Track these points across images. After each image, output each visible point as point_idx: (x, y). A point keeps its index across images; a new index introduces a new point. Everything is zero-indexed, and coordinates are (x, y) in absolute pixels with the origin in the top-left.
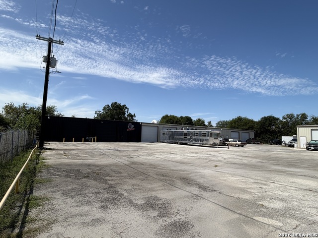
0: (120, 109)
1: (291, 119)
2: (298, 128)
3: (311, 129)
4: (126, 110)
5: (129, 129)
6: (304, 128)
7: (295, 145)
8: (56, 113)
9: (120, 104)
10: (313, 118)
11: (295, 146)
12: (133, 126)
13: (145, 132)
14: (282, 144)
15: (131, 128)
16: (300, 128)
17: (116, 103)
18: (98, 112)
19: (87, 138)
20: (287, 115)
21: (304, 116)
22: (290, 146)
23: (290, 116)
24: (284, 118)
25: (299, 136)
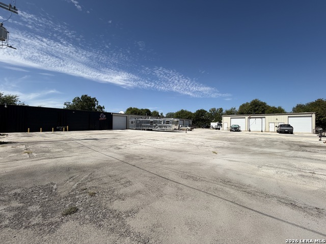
0: (91, 101)
4: (96, 103)
5: (101, 119)
7: (221, 128)
8: (17, 103)
9: (90, 97)
10: (226, 111)
12: (105, 116)
13: (115, 121)
14: (211, 128)
15: (103, 118)
16: (224, 117)
17: (86, 96)
18: (67, 104)
19: (58, 128)
21: (221, 110)
22: (216, 129)
23: (214, 110)
24: (210, 111)
25: (224, 122)
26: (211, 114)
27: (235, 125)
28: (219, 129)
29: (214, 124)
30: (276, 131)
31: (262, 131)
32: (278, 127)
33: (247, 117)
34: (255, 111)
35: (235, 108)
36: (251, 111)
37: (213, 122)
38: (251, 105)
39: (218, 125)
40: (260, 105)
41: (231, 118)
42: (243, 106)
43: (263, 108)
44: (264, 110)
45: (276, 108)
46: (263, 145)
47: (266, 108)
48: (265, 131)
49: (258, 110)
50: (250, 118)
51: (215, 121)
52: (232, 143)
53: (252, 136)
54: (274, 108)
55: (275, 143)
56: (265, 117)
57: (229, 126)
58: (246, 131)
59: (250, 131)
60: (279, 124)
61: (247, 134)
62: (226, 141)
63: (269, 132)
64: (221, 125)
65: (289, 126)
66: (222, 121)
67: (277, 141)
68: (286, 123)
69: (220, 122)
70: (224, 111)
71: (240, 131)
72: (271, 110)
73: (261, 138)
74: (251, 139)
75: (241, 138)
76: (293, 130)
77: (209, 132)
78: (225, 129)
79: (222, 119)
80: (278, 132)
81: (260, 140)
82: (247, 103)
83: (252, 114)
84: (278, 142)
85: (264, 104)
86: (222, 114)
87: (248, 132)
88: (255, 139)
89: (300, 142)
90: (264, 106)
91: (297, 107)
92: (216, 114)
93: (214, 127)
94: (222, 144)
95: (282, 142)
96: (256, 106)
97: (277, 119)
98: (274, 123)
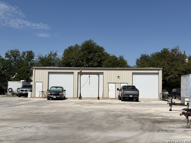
1: (15, 57)
2: (34, 70)
3: (49, 72)
6: (41, 71)
7: (29, 93)
10: (40, 58)
11: (29, 95)
14: (8, 93)
16: (36, 71)
20: (11, 52)
21: (30, 55)
22: (20, 95)
23: (15, 54)
24: (7, 55)
25: (35, 81)
26: (9, 62)
27: (56, 87)
28: (26, 95)
29: (14, 85)
30: (117, 97)
31: (99, 98)
32: (120, 90)
33: (76, 72)
34: (88, 60)
35: (56, 54)
36: (82, 61)
37: (14, 80)
38: (83, 50)
39: (24, 87)
40: (96, 52)
41: (49, 73)
42: (69, 51)
43: (99, 56)
44: (101, 61)
45: (117, 58)
46: (105, 125)
47: (103, 58)
48: (103, 98)
49: (92, 59)
50: (81, 74)
51: (18, 79)
52: (53, 125)
53: (85, 108)
54: (114, 58)
55: (121, 119)
56: (102, 73)
57: (45, 90)
58: (74, 98)
59: (80, 98)
60: (122, 85)
61: (76, 103)
62: (40, 121)
63: (108, 98)
64: (31, 87)
65: (133, 88)
66: (33, 78)
67: (122, 116)
68: (131, 85)
69: (29, 80)
70: (36, 59)
71: (64, 98)
72: (110, 62)
73: (99, 110)
74: (85, 114)
75: (67, 113)
76: (138, 95)
77: (4, 103)
78: (37, 95)
79: (31, 75)
80: (120, 98)
81: (99, 114)
82: (77, 46)
83: (83, 66)
84: (124, 118)
85: (101, 49)
86: (33, 65)
87: (78, 100)
88: (90, 112)
89: (150, 114)
90: (100, 53)
91: (141, 58)
92: (20, 63)
93: (15, 90)
94: (33, 130)
95: (129, 117)
96: (90, 53)
97: (119, 76)
98: (115, 83)
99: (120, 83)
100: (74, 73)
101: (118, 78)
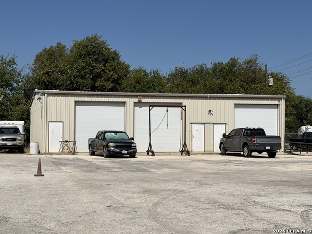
3: (76, 102)
16: (50, 98)
25: (48, 121)
27: (116, 132)
33: (130, 102)
78: (53, 149)
97: (210, 111)
98: (204, 124)
99: (214, 124)
100: (127, 104)
101: (208, 114)
